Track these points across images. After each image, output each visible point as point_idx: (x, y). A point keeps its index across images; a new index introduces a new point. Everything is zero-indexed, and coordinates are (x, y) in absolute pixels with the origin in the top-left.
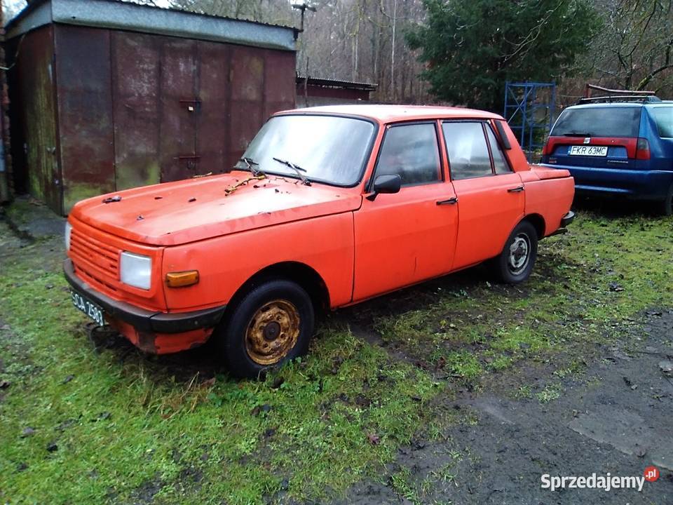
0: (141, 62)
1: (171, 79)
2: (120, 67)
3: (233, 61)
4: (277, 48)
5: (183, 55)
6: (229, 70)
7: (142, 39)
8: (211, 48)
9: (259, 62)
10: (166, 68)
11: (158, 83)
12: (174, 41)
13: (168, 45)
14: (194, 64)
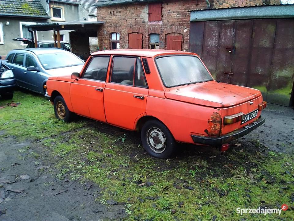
0: (214, 32)
1: (223, 39)
2: (206, 36)
3: (255, 28)
5: (229, 27)
6: (252, 32)
7: (214, 23)
8: (243, 23)
9: (273, 27)
10: (222, 34)
11: (219, 41)
12: (226, 22)
13: (224, 24)
14: (233, 31)
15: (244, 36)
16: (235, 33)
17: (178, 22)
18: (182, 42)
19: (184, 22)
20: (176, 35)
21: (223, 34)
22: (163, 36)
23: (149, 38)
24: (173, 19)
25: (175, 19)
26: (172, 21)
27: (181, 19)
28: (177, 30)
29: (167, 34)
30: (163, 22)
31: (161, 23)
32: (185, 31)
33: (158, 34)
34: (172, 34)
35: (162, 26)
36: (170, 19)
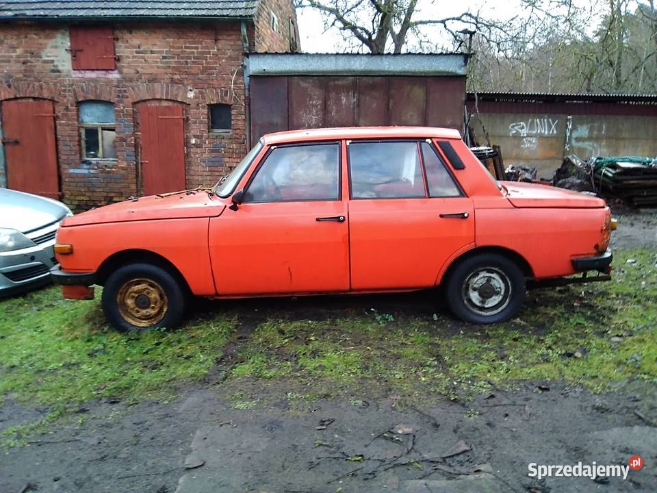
0: (311, 99)
1: (334, 111)
2: (295, 105)
3: (392, 92)
4: (445, 74)
5: (345, 90)
6: (389, 99)
7: (311, 81)
8: (371, 82)
9: (421, 90)
10: (330, 103)
11: (324, 115)
12: (337, 80)
13: (332, 83)
14: (354, 97)
15: (374, 105)
16: (359, 100)
17: (167, 74)
18: (184, 119)
19: (184, 76)
20: (165, 104)
21: (331, 101)
22: (125, 106)
23: (78, 111)
24: (152, 67)
25: (158, 67)
26: (150, 71)
27: (173, 68)
28: (167, 94)
29: (138, 102)
30: (120, 73)
31: (115, 76)
32: (191, 95)
33: (108, 103)
34: (153, 102)
35: (119, 81)
36: (142, 68)
